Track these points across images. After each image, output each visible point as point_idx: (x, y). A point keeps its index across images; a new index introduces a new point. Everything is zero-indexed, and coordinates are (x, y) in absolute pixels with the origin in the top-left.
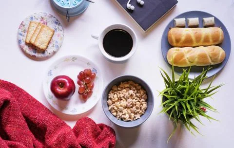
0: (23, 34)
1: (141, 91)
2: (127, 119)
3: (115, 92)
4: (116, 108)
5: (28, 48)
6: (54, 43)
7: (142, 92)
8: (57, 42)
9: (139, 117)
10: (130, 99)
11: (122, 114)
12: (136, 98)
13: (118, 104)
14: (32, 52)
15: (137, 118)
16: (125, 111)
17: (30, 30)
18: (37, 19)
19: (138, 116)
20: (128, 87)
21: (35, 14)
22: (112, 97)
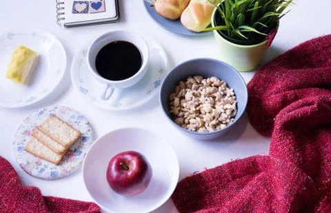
0: (42, 166)
1: (188, 82)
2: (233, 107)
3: (186, 121)
4: (214, 122)
5: (69, 163)
6: (73, 121)
7: (190, 80)
8: (73, 117)
9: (232, 90)
10: (200, 99)
11: (223, 114)
12: (199, 91)
13: (206, 117)
14: (78, 157)
15: (233, 94)
16: (219, 108)
17: (39, 153)
18: (25, 140)
19: (229, 92)
20: (180, 100)
21: (14, 143)
22: (195, 126)
